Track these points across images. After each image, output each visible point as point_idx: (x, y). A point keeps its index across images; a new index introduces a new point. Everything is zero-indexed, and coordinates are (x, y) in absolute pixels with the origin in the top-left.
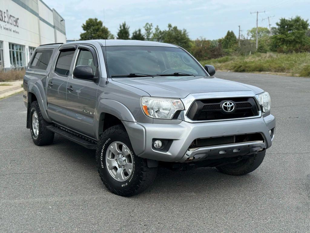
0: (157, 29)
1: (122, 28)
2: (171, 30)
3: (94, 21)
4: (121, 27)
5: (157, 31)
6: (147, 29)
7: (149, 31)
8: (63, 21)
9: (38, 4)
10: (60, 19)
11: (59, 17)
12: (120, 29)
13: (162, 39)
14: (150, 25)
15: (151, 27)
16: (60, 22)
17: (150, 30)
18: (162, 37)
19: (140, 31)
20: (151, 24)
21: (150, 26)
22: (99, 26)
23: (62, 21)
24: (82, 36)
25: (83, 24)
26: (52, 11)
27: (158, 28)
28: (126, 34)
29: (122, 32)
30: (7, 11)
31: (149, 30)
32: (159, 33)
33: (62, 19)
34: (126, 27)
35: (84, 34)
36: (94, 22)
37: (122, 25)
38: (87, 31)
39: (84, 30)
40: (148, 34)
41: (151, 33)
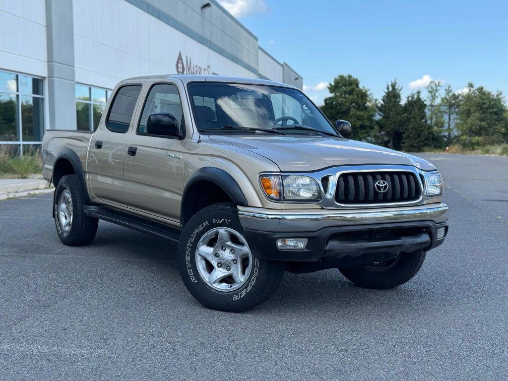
0: (448, 91)
1: (391, 89)
2: (472, 91)
3: (347, 78)
4: (388, 88)
5: (448, 93)
6: (431, 90)
7: (435, 94)
8: (300, 79)
9: (257, 56)
10: (294, 76)
11: (293, 74)
12: (386, 91)
13: (455, 106)
14: (437, 84)
15: (439, 88)
16: (293, 80)
17: (436, 92)
18: (456, 102)
19: (419, 92)
20: (439, 83)
21: (436, 86)
22: (354, 86)
23: (297, 79)
24: (328, 102)
25: (330, 84)
26: (282, 65)
27: (450, 89)
28: (397, 99)
29: (390, 94)
30: (209, 67)
31: (434, 91)
32: (452, 97)
33: (297, 77)
34: (396, 88)
35: (330, 98)
36: (346, 80)
37: (390, 84)
38: (335, 94)
39: (331, 92)
40: (432, 98)
41: (437, 97)
